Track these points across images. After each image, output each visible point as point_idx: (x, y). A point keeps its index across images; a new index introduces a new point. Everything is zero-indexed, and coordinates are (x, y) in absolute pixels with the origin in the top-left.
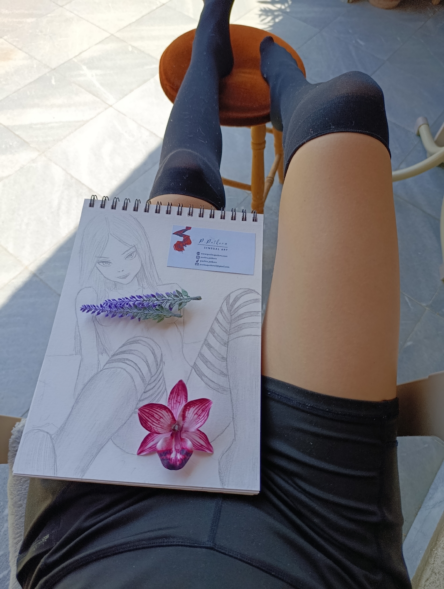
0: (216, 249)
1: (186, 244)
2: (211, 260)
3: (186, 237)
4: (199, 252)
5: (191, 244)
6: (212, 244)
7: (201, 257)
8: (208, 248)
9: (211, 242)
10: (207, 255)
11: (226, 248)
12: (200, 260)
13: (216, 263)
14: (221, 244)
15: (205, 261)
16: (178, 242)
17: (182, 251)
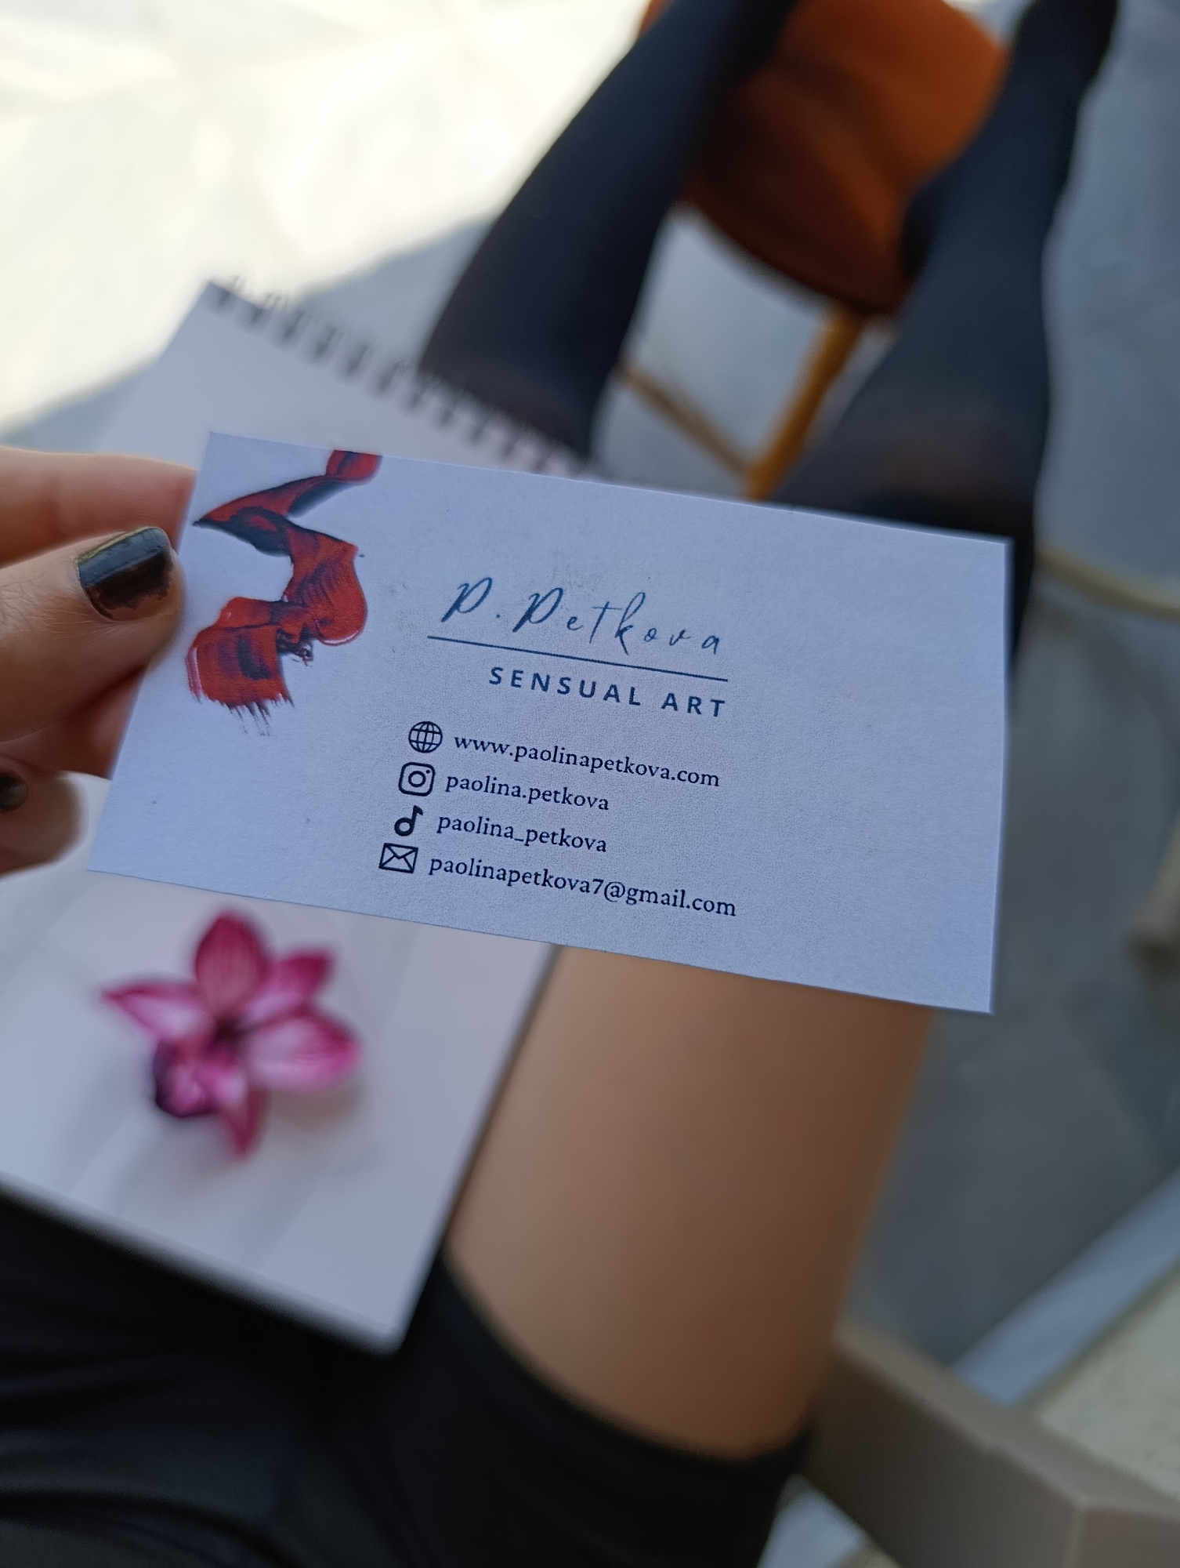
1: (306, 637)
2: (547, 816)
3: (321, 556)
5: (360, 628)
6: (575, 642)
7: (452, 782)
8: (527, 680)
9: (562, 615)
10: (507, 758)
11: (705, 691)
12: (434, 806)
13: (603, 848)
14: (663, 636)
15: (483, 827)
16: (238, 605)
17: (261, 707)
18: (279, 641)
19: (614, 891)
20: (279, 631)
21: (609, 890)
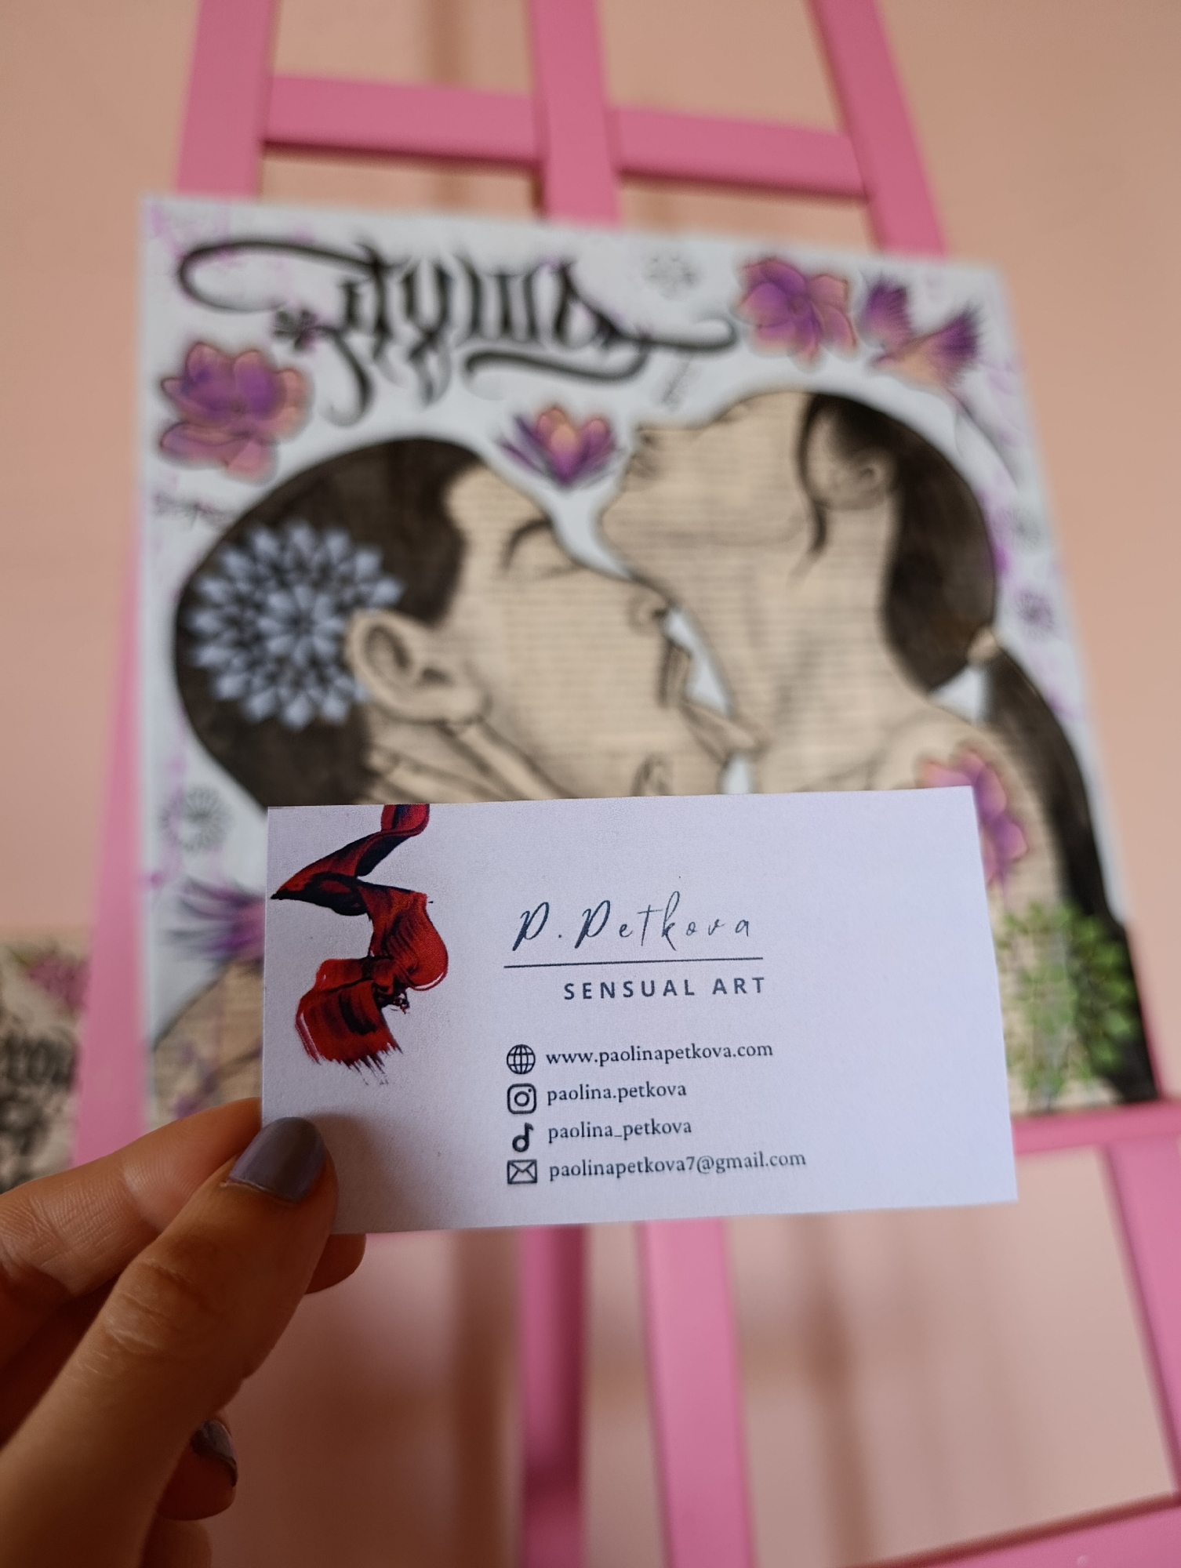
0: (670, 988)
1: (401, 988)
2: (638, 1111)
3: (394, 911)
4: (520, 1050)
5: (444, 969)
6: (628, 948)
7: (552, 1097)
8: (595, 990)
9: (614, 924)
10: (594, 1065)
11: (746, 971)
12: (543, 1119)
13: (689, 1130)
14: (702, 928)
15: (588, 1131)
16: (330, 967)
17: (376, 1058)
18: (376, 996)
19: (706, 1165)
20: (374, 985)
21: (701, 1165)
